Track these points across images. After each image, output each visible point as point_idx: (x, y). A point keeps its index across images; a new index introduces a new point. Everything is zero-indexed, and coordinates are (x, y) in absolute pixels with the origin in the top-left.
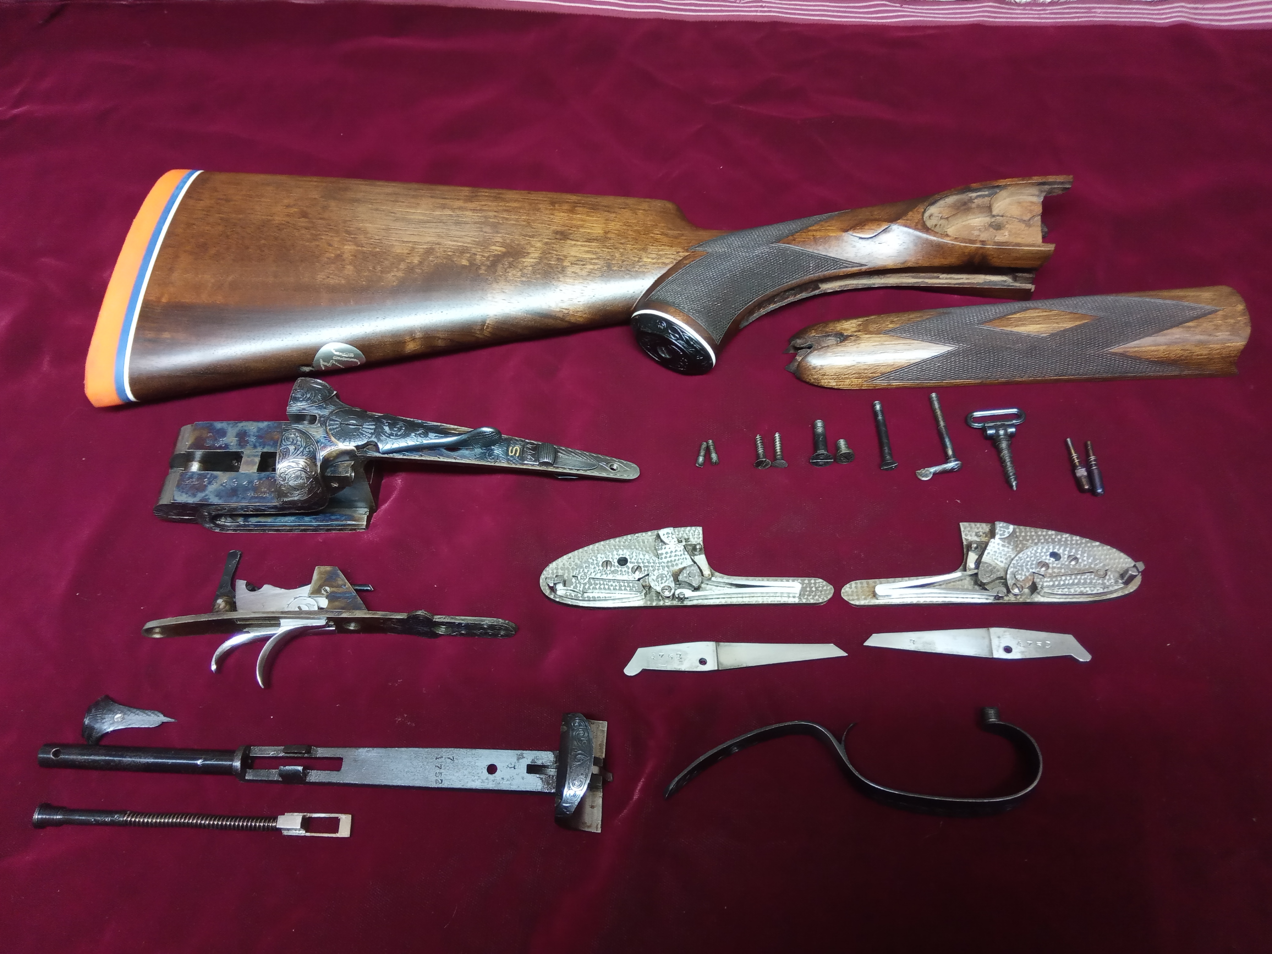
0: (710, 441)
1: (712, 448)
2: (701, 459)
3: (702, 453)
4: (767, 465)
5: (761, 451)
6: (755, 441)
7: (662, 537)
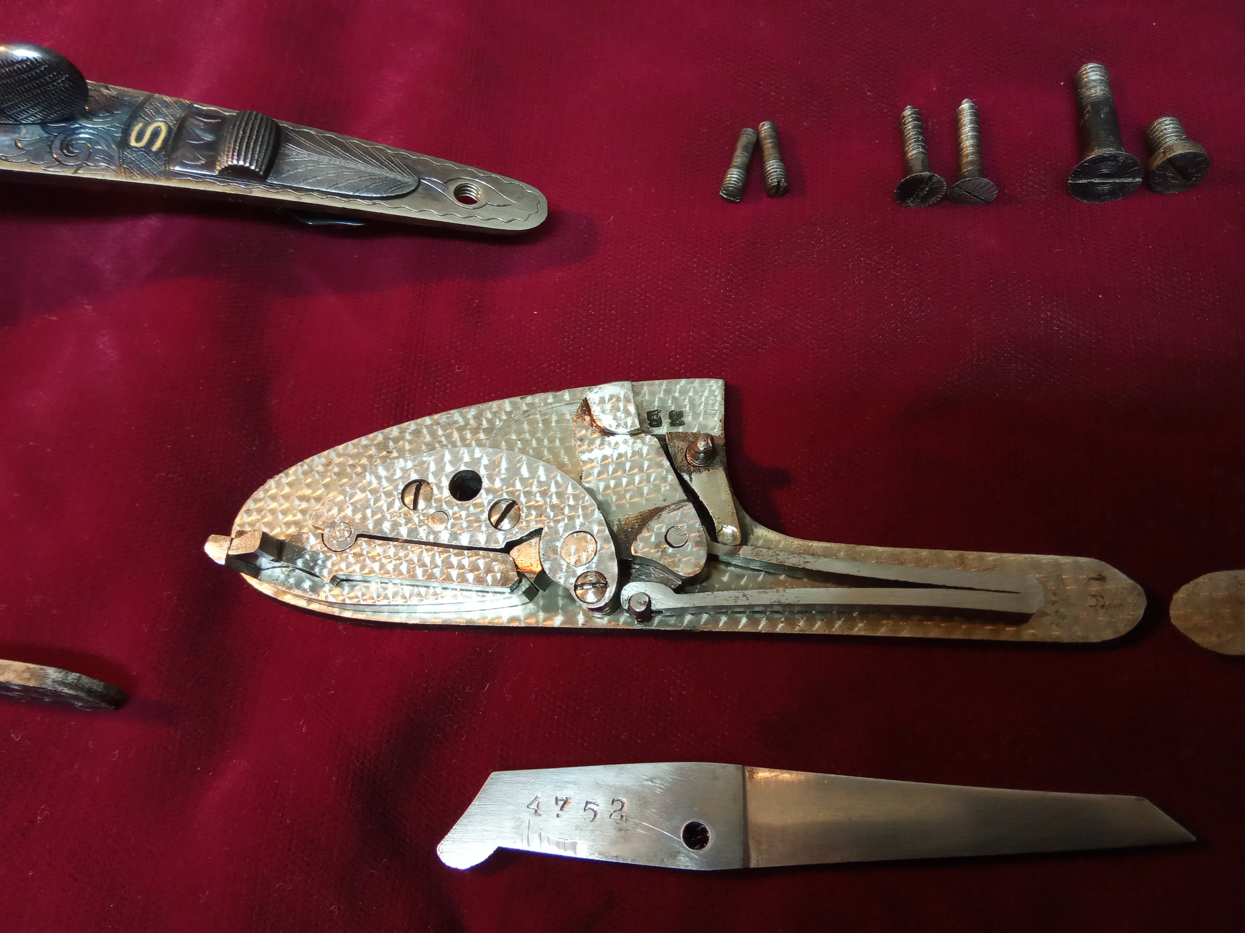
0: (765, 127)
1: (768, 145)
2: (734, 176)
3: (740, 157)
4: (933, 192)
5: (914, 151)
6: (899, 123)
7: (596, 410)
